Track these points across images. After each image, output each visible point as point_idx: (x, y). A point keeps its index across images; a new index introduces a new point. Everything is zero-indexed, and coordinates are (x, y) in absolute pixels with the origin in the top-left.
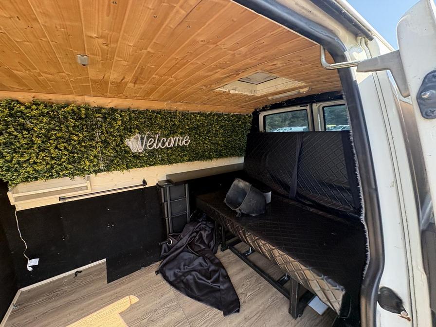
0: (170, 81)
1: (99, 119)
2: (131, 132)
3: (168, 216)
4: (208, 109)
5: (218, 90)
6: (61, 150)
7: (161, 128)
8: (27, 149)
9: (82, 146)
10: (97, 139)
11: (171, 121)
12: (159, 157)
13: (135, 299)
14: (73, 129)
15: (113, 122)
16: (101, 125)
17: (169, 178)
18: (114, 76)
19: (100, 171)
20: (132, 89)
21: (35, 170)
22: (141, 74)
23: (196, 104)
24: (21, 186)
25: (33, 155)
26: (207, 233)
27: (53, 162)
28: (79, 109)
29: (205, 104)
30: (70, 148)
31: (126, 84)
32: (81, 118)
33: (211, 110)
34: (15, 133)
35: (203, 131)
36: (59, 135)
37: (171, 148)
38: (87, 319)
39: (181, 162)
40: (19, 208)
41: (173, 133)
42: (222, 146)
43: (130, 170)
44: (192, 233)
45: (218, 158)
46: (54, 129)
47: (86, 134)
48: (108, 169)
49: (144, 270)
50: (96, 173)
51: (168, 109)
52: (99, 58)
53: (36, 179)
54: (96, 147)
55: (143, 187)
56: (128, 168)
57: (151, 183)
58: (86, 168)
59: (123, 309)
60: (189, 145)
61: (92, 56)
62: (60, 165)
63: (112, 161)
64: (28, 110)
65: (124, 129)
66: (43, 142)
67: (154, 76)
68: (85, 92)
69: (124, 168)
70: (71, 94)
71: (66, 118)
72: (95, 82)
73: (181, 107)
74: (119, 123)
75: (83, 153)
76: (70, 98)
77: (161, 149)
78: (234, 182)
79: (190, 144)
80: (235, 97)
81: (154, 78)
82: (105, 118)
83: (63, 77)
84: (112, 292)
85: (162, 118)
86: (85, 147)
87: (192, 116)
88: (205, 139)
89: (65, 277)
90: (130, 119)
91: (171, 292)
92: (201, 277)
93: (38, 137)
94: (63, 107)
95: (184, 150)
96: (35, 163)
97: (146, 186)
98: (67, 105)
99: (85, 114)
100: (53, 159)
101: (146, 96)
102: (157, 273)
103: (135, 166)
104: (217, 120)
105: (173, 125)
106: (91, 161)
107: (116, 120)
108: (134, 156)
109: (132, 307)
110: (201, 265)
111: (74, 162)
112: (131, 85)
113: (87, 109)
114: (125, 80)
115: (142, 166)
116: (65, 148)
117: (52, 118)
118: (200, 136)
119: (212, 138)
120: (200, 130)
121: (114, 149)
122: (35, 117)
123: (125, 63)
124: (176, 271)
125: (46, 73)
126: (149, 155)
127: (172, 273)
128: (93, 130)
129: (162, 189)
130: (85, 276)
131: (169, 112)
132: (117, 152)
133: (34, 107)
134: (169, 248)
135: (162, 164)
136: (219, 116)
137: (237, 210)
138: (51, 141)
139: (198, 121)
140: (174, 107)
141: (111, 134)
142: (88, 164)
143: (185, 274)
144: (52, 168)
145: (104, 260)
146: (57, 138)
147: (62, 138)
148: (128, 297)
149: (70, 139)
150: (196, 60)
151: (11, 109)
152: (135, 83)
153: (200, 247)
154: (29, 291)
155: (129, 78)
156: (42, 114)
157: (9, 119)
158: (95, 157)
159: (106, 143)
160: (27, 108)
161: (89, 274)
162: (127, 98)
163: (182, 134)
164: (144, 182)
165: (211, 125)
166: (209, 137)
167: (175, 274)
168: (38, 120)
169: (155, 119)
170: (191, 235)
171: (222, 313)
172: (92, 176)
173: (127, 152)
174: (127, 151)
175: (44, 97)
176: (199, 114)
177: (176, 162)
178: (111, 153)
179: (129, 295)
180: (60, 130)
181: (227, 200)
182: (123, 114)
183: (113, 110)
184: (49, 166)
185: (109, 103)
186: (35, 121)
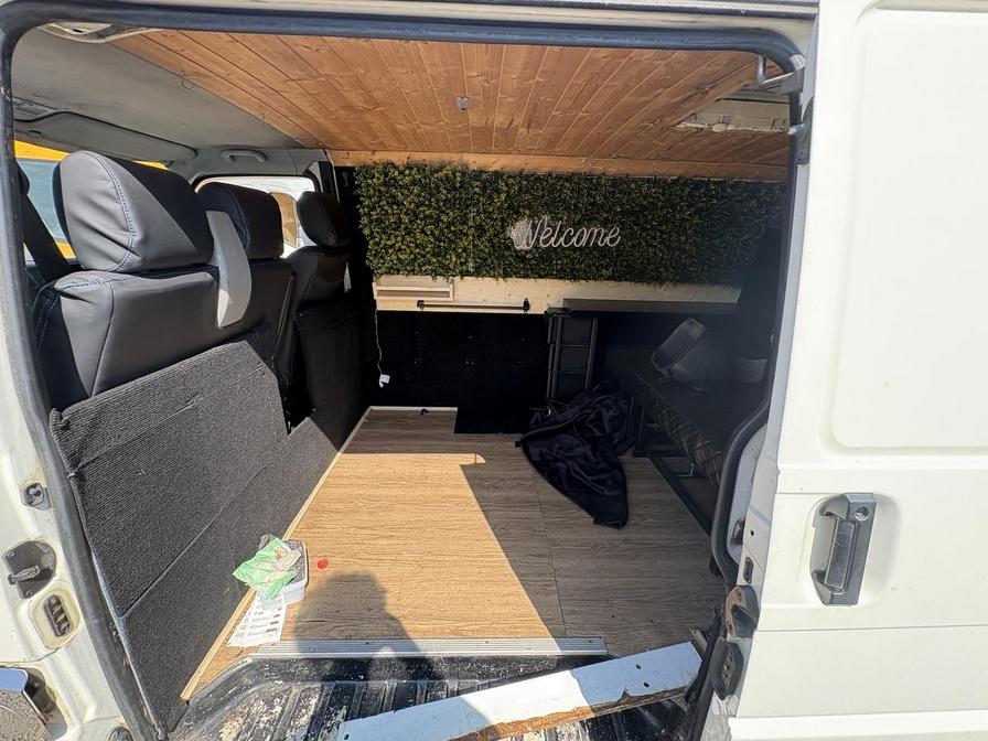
0: (581, 119)
1: (477, 190)
2: (518, 213)
3: (552, 370)
4: (672, 170)
5: (682, 126)
6: (426, 235)
7: (567, 208)
8: (394, 229)
9: (451, 232)
10: (471, 224)
11: (589, 195)
12: (557, 264)
13: (481, 460)
14: (444, 205)
15: (495, 196)
16: (478, 200)
17: (567, 306)
18: (499, 120)
19: (468, 274)
20: (526, 137)
21: (399, 259)
22: (535, 111)
23: (648, 159)
24: (384, 279)
25: (399, 239)
26: (611, 413)
27: (417, 251)
28: (454, 174)
29: (666, 159)
30: (437, 233)
31: (516, 129)
32: (455, 189)
33: (680, 172)
34: (386, 208)
35: (653, 219)
36: (427, 213)
37: (580, 249)
38: (427, 456)
39: (595, 279)
40: (380, 307)
41: (588, 220)
42: (691, 257)
43: (509, 280)
44: (586, 408)
45: (678, 281)
46: (422, 204)
47: (457, 212)
48: (478, 273)
49: (500, 436)
50: (462, 276)
51: (587, 172)
52: (480, 98)
53: (398, 271)
54: (466, 235)
55: (522, 312)
56: (506, 275)
57: (537, 309)
58: (451, 266)
59: (465, 463)
60: (617, 246)
61: (473, 97)
62: (424, 256)
63: (485, 260)
64: (401, 177)
65: (509, 207)
66: (410, 222)
67: (554, 113)
68: (463, 148)
69: (499, 275)
70: (449, 151)
71: (438, 187)
72: (476, 130)
73: (614, 168)
74: (503, 197)
75: (451, 241)
76: (446, 157)
77: (564, 249)
78: (682, 325)
79: (620, 244)
80: (733, 140)
81: (556, 116)
82: (484, 188)
83: (441, 128)
84: (458, 444)
85: (573, 190)
86: (454, 233)
87: (633, 186)
88: (654, 238)
89: (410, 411)
90: (520, 190)
91: (528, 471)
92: (578, 470)
93: (406, 214)
94: (436, 172)
95: (605, 256)
96: (400, 250)
97: (529, 312)
98: (441, 168)
99: (460, 182)
100: (417, 246)
101: (549, 148)
102: (517, 445)
103: (517, 274)
104: (690, 194)
105: (592, 204)
106: (459, 256)
107: (498, 192)
108: (517, 256)
109: (476, 465)
110: (585, 456)
111: (438, 255)
112: (523, 131)
113: (464, 174)
114: (515, 124)
115: (526, 276)
116: (432, 233)
117: (423, 187)
118: (643, 229)
119: (670, 235)
120: (645, 216)
121: (490, 240)
122: (406, 187)
123: (510, 100)
124: (545, 450)
125: (424, 124)
126: (541, 258)
127: (538, 450)
128: (467, 207)
129: (551, 319)
130: (432, 417)
131: (588, 178)
132: (493, 246)
133: (407, 172)
134: (544, 420)
135: (561, 278)
136: (697, 186)
137: (664, 371)
138: (419, 221)
139: (645, 198)
140: (599, 168)
141: (489, 215)
142: (454, 259)
143: (556, 460)
144: (415, 259)
145: (456, 409)
146: (426, 217)
147: (430, 217)
148: (473, 455)
149: (439, 220)
150: (611, 80)
151: (386, 175)
152: (529, 127)
153: (593, 433)
154: (379, 411)
155: (519, 121)
156: (414, 183)
157: (382, 189)
158: (465, 250)
159: (481, 230)
160: (401, 173)
161: (436, 417)
162: (519, 153)
163: (606, 224)
164: (527, 305)
165: (673, 207)
166: (662, 232)
167: (541, 454)
168: (409, 190)
169: (561, 190)
170: (582, 410)
171: (592, 520)
172: (457, 279)
173: (508, 248)
174: (508, 245)
175: (419, 157)
176: (649, 181)
177: (587, 279)
178: (484, 245)
179: (476, 453)
180: (430, 206)
181: (656, 356)
182: (511, 181)
183: (498, 175)
184: (412, 256)
185: (493, 162)
186: (406, 192)
